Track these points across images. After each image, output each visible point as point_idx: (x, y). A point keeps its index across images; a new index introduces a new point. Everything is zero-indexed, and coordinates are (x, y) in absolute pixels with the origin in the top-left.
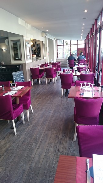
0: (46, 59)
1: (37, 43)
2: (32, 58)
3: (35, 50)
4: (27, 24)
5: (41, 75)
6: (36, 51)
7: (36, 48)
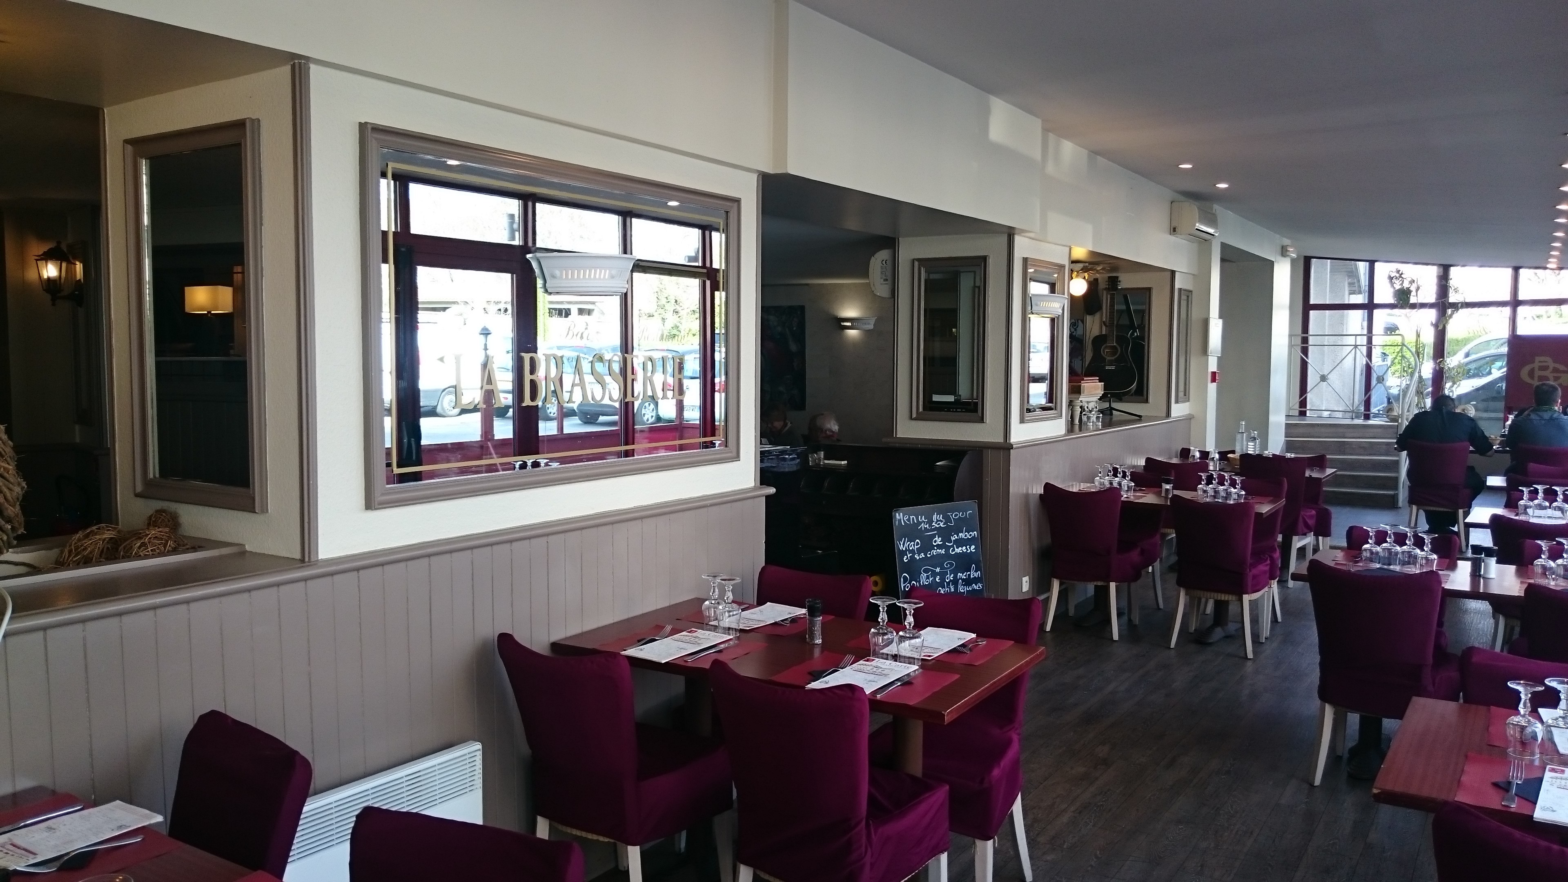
0: (1189, 418)
1: (1127, 281)
2: (1071, 404)
3: (1099, 341)
4: (1051, 136)
5: (1135, 556)
6: (1105, 351)
7: (1108, 324)
